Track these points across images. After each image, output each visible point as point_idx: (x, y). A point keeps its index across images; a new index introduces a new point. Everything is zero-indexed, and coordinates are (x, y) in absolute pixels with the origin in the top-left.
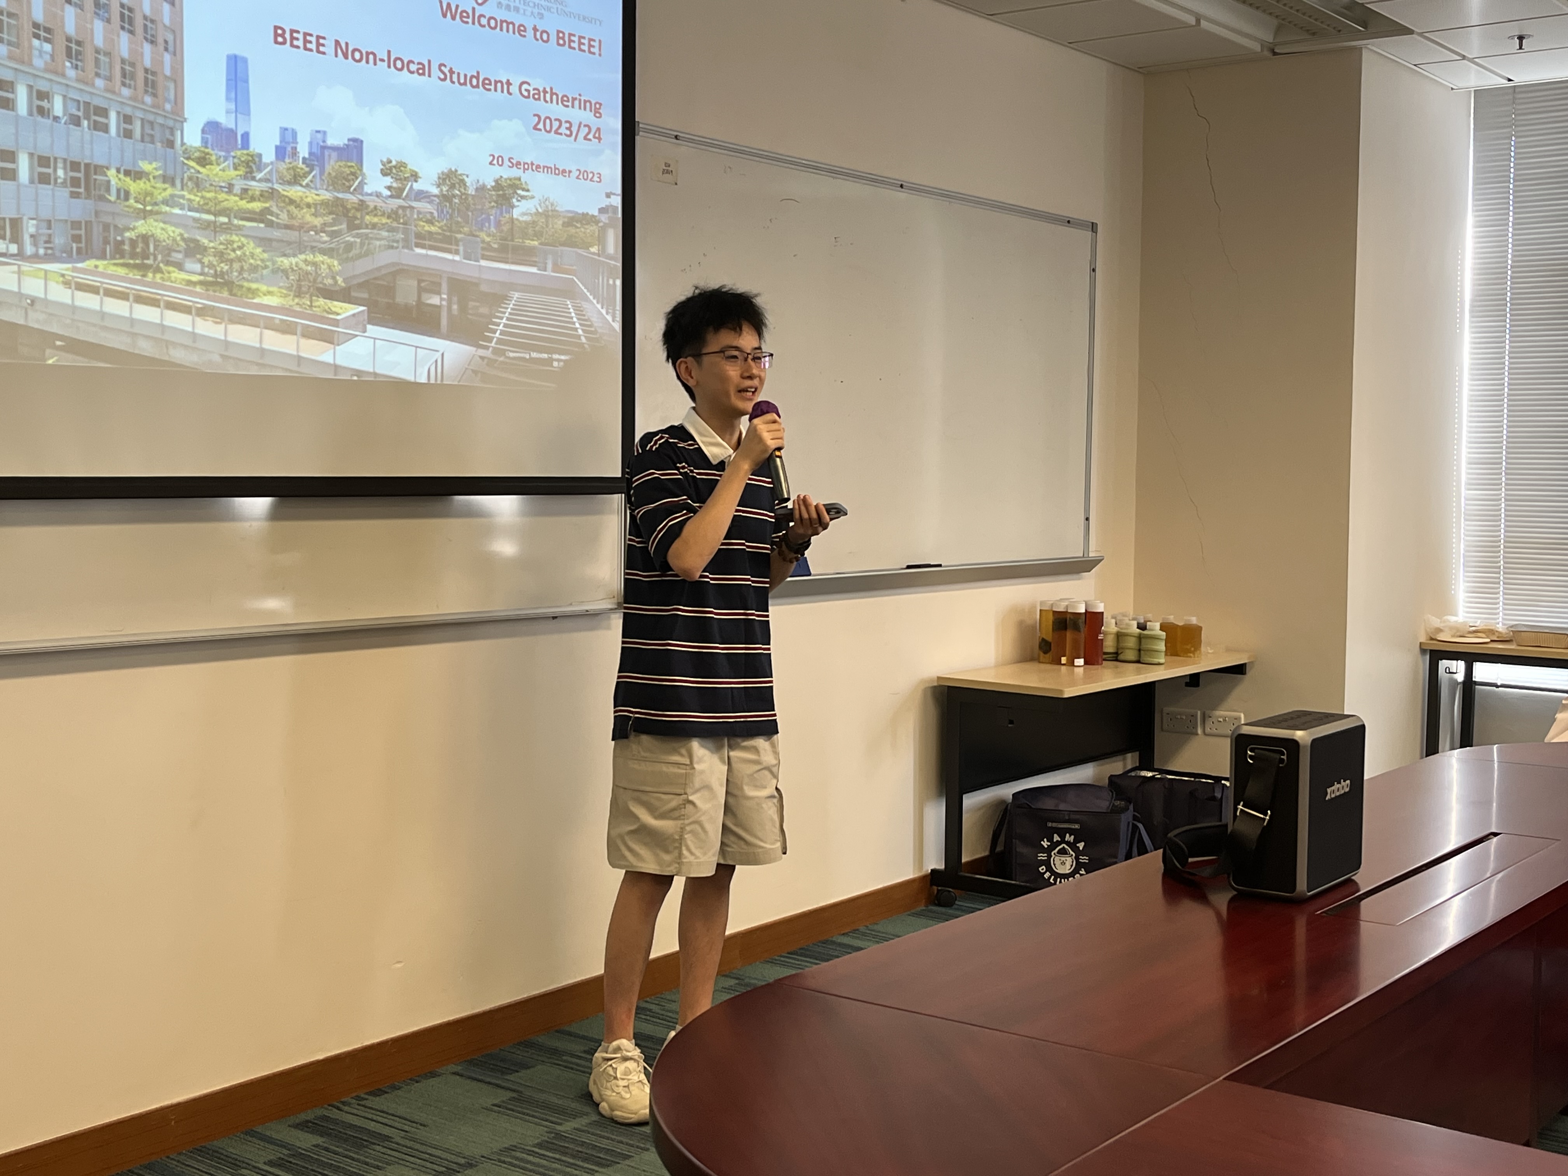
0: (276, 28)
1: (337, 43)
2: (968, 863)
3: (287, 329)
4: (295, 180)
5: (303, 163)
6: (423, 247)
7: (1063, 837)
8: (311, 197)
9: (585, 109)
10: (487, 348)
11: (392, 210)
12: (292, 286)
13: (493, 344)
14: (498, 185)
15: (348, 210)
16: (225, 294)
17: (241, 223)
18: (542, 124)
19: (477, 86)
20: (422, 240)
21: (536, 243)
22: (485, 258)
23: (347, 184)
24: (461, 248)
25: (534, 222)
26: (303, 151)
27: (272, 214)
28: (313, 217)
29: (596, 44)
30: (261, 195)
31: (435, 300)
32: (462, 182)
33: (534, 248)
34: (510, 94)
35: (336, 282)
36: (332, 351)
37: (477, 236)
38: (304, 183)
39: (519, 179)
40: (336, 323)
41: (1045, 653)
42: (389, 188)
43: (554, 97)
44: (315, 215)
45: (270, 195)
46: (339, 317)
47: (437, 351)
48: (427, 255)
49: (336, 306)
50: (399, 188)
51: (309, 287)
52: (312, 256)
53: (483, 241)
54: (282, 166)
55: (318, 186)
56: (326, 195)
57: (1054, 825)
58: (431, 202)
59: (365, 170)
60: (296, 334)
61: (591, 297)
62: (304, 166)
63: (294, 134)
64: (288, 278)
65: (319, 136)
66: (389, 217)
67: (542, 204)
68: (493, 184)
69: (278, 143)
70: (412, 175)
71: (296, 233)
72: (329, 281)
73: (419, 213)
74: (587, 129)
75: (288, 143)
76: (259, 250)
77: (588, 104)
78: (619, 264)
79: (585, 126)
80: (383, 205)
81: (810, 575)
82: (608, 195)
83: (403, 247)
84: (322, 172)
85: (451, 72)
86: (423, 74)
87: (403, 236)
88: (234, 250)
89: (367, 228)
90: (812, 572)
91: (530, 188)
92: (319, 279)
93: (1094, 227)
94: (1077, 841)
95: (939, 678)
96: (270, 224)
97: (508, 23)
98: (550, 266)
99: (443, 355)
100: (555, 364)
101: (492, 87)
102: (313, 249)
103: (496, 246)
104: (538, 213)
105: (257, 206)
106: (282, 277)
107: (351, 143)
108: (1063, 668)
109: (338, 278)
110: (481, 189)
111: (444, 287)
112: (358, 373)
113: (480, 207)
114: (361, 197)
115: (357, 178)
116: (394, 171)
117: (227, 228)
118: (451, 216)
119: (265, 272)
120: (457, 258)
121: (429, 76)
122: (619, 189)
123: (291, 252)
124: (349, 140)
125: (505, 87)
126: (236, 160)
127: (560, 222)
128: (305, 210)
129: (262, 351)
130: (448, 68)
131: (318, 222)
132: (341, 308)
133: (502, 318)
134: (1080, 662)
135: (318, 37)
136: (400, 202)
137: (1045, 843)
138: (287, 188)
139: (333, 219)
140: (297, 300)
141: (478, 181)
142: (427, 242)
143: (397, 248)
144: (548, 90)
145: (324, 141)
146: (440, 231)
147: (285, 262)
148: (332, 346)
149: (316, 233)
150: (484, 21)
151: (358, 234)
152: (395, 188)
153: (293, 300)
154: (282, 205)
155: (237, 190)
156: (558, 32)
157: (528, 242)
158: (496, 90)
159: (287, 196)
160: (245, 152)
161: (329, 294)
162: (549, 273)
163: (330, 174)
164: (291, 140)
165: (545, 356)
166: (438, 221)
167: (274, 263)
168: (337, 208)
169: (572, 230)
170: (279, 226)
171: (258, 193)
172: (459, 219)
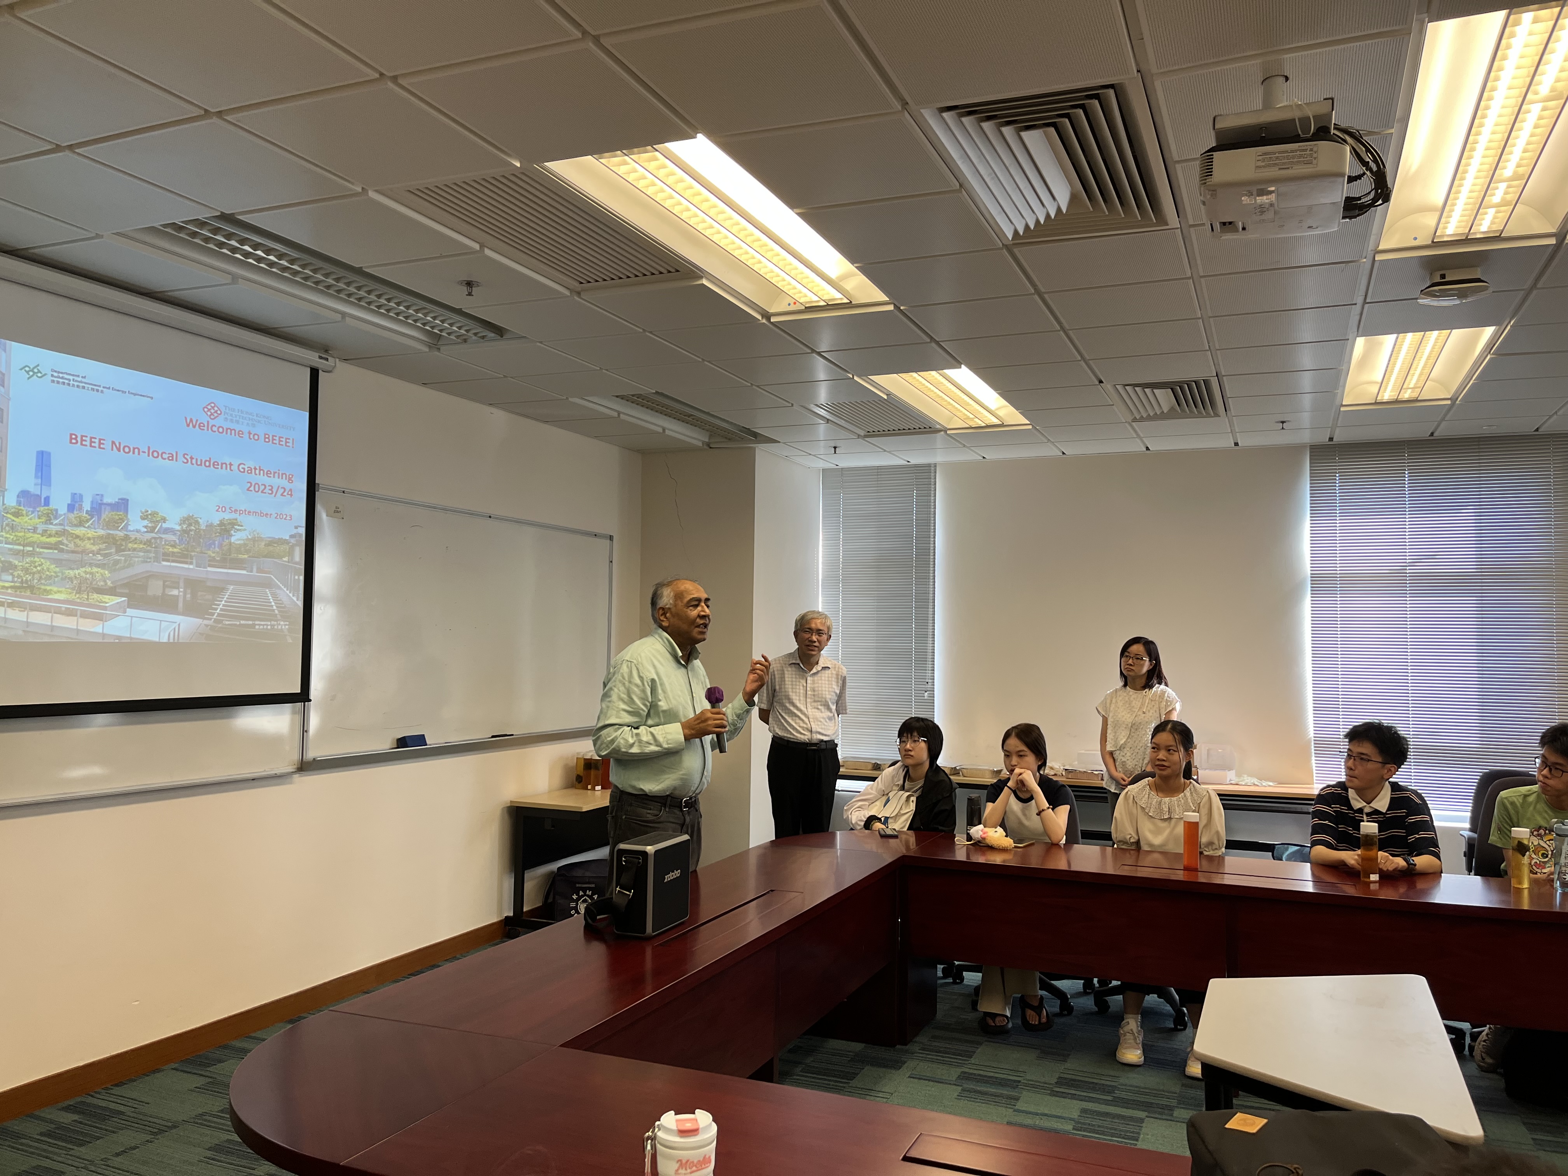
0: (71, 435)
1: (113, 443)
2: (526, 912)
3: (70, 613)
4: (81, 523)
5: (86, 514)
6: (168, 561)
7: (585, 892)
8: (91, 533)
9: (282, 478)
10: (210, 619)
11: (147, 540)
12: (75, 587)
13: (215, 617)
14: (222, 524)
15: (117, 541)
16: (28, 593)
17: (41, 550)
18: (252, 487)
19: (209, 466)
20: (167, 557)
21: (246, 556)
22: (210, 566)
23: (116, 525)
24: (194, 561)
25: (245, 544)
26: (87, 506)
27: (63, 544)
28: (92, 546)
29: (291, 441)
30: (57, 534)
31: (175, 592)
32: (197, 522)
33: (245, 559)
34: (232, 470)
35: (106, 584)
36: (101, 625)
37: (206, 553)
38: (87, 526)
39: (236, 520)
40: (105, 608)
41: (580, 782)
42: (146, 527)
43: (262, 472)
44: (93, 544)
45: (64, 533)
46: (107, 605)
47: (176, 623)
48: (170, 566)
49: (106, 598)
50: (152, 526)
51: (87, 587)
52: (90, 569)
53: (210, 556)
54: (71, 516)
55: (96, 527)
56: (101, 532)
57: (580, 885)
58: (175, 534)
59: (129, 517)
60: (76, 616)
61: (283, 587)
62: (87, 515)
63: (81, 496)
64: (72, 583)
65: (98, 497)
66: (144, 544)
67: (252, 534)
68: (218, 523)
69: (69, 502)
70: (162, 519)
71: (80, 555)
72: (102, 583)
73: (166, 541)
74: (283, 490)
75: (76, 502)
76: (53, 566)
77: (284, 476)
78: (303, 567)
79: (282, 488)
80: (141, 537)
81: (426, 745)
82: (296, 527)
83: (154, 562)
84: (99, 519)
85: (192, 458)
86: (172, 460)
87: (154, 555)
88: (36, 567)
89: (129, 550)
90: (428, 743)
91: (243, 524)
92: (94, 583)
93: (611, 538)
94: (593, 894)
95: (511, 802)
96: (61, 551)
97: (231, 430)
98: (255, 569)
99: (179, 625)
100: (257, 627)
101: (220, 467)
102: (91, 565)
103: (218, 559)
104: (248, 539)
105: (53, 540)
106: (68, 582)
107: (120, 501)
108: (589, 792)
109: (108, 581)
110: (210, 526)
111: (182, 584)
112: (119, 637)
113: (209, 536)
114: (126, 533)
115: (124, 522)
116: (150, 517)
117: (31, 554)
118: (188, 543)
119: (56, 579)
120: (191, 567)
121: (176, 461)
122: (304, 523)
123: (75, 566)
124: (119, 499)
125: (228, 466)
126: (40, 513)
127: (263, 544)
128: (86, 542)
129: (52, 628)
130: (190, 456)
131: (95, 548)
132: (109, 599)
133: (221, 601)
134: (598, 788)
135: (100, 440)
136: (153, 535)
137: (575, 897)
138: (75, 528)
139: (106, 546)
140: (77, 596)
141: (208, 521)
142: (171, 558)
143: (150, 562)
144: (258, 468)
145: (101, 500)
146: (180, 551)
147: (71, 573)
148: (102, 622)
149: (94, 555)
150: (215, 429)
151: (123, 554)
152: (150, 527)
153: (75, 596)
154: (70, 539)
155: (40, 531)
156: (265, 434)
157: (240, 556)
158: (222, 468)
159: (74, 534)
160: (46, 508)
161: (100, 591)
162: (254, 573)
163: (104, 519)
164: (78, 500)
165: (251, 622)
166: (179, 546)
167: (63, 574)
168: (109, 540)
169: (271, 548)
170: (68, 552)
171: (54, 532)
172: (194, 544)
